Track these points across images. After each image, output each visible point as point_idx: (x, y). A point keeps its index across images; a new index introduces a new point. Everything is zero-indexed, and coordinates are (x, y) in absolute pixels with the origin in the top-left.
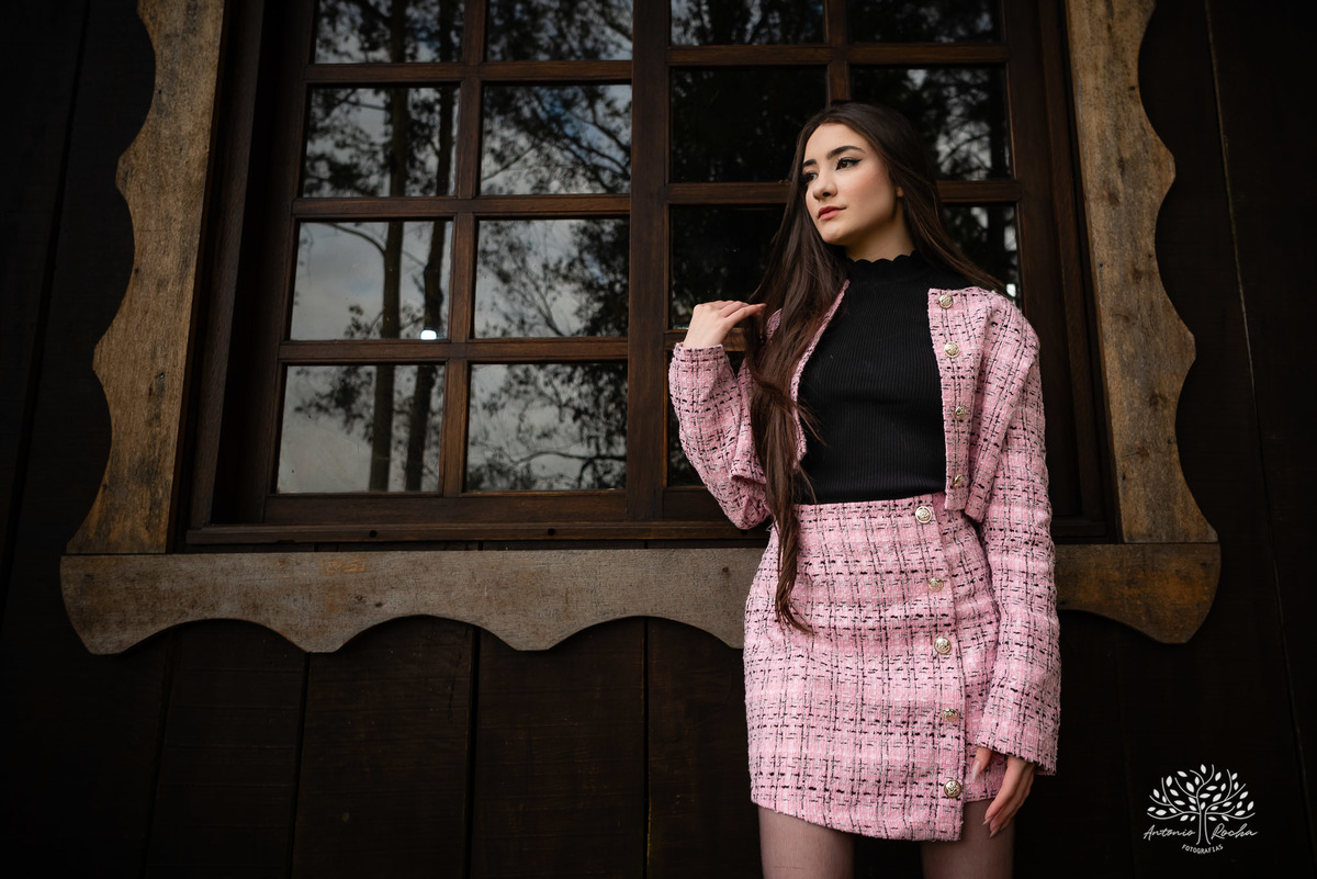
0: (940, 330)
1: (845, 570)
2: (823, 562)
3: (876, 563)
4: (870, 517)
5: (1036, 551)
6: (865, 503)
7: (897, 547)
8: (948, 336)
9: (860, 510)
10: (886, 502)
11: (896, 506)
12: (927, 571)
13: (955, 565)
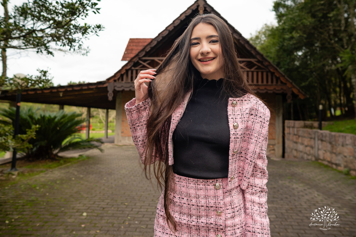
0: (232, 116)
1: (187, 203)
2: (180, 198)
3: (198, 202)
4: (198, 185)
5: (262, 194)
6: (196, 179)
7: (206, 197)
8: (234, 119)
9: (194, 181)
10: (204, 180)
11: (207, 181)
12: (216, 207)
13: (228, 205)
